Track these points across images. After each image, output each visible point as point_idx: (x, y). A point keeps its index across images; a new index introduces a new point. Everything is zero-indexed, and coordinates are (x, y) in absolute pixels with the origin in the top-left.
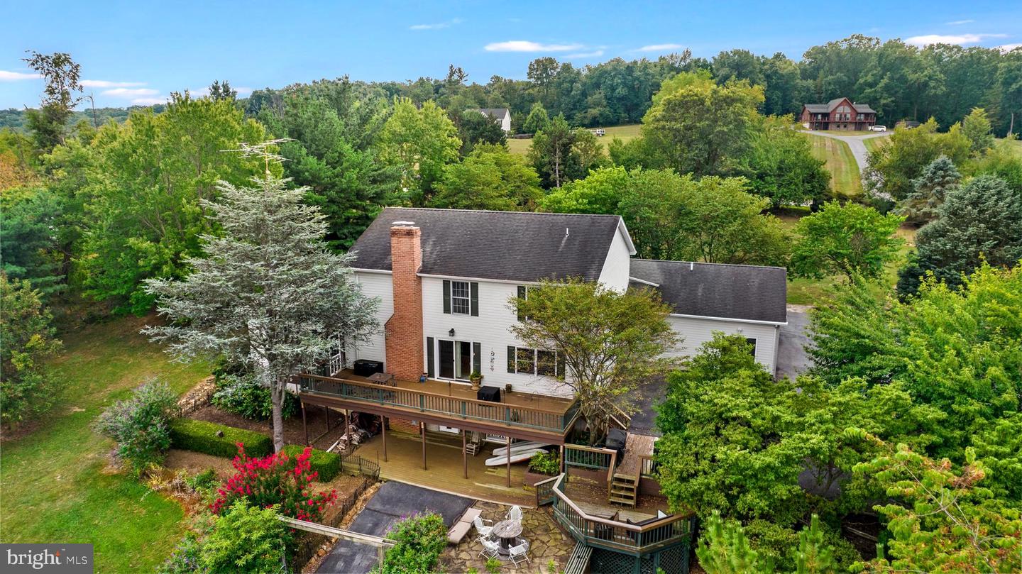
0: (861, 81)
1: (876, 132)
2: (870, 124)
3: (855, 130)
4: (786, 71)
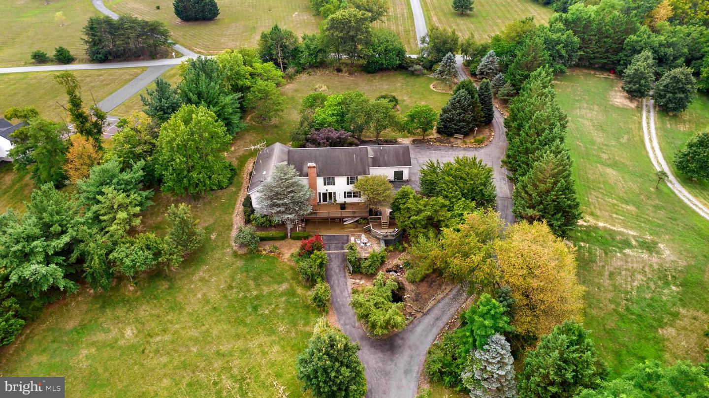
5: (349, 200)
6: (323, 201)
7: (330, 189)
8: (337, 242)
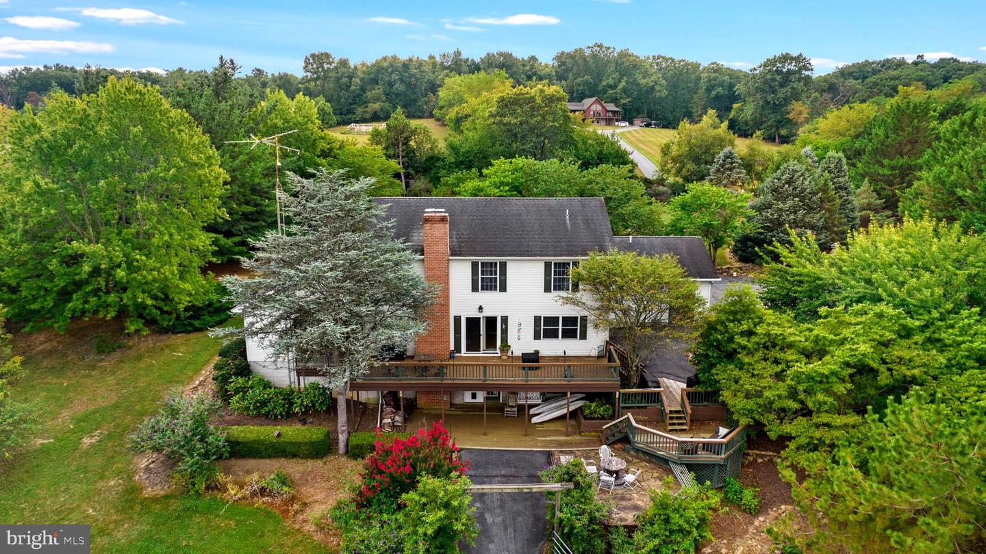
0: (604, 83)
1: (622, 127)
2: (617, 120)
3: (606, 125)
4: (543, 72)
5: (551, 348)
6: (468, 349)
7: (492, 304)
8: (512, 471)
